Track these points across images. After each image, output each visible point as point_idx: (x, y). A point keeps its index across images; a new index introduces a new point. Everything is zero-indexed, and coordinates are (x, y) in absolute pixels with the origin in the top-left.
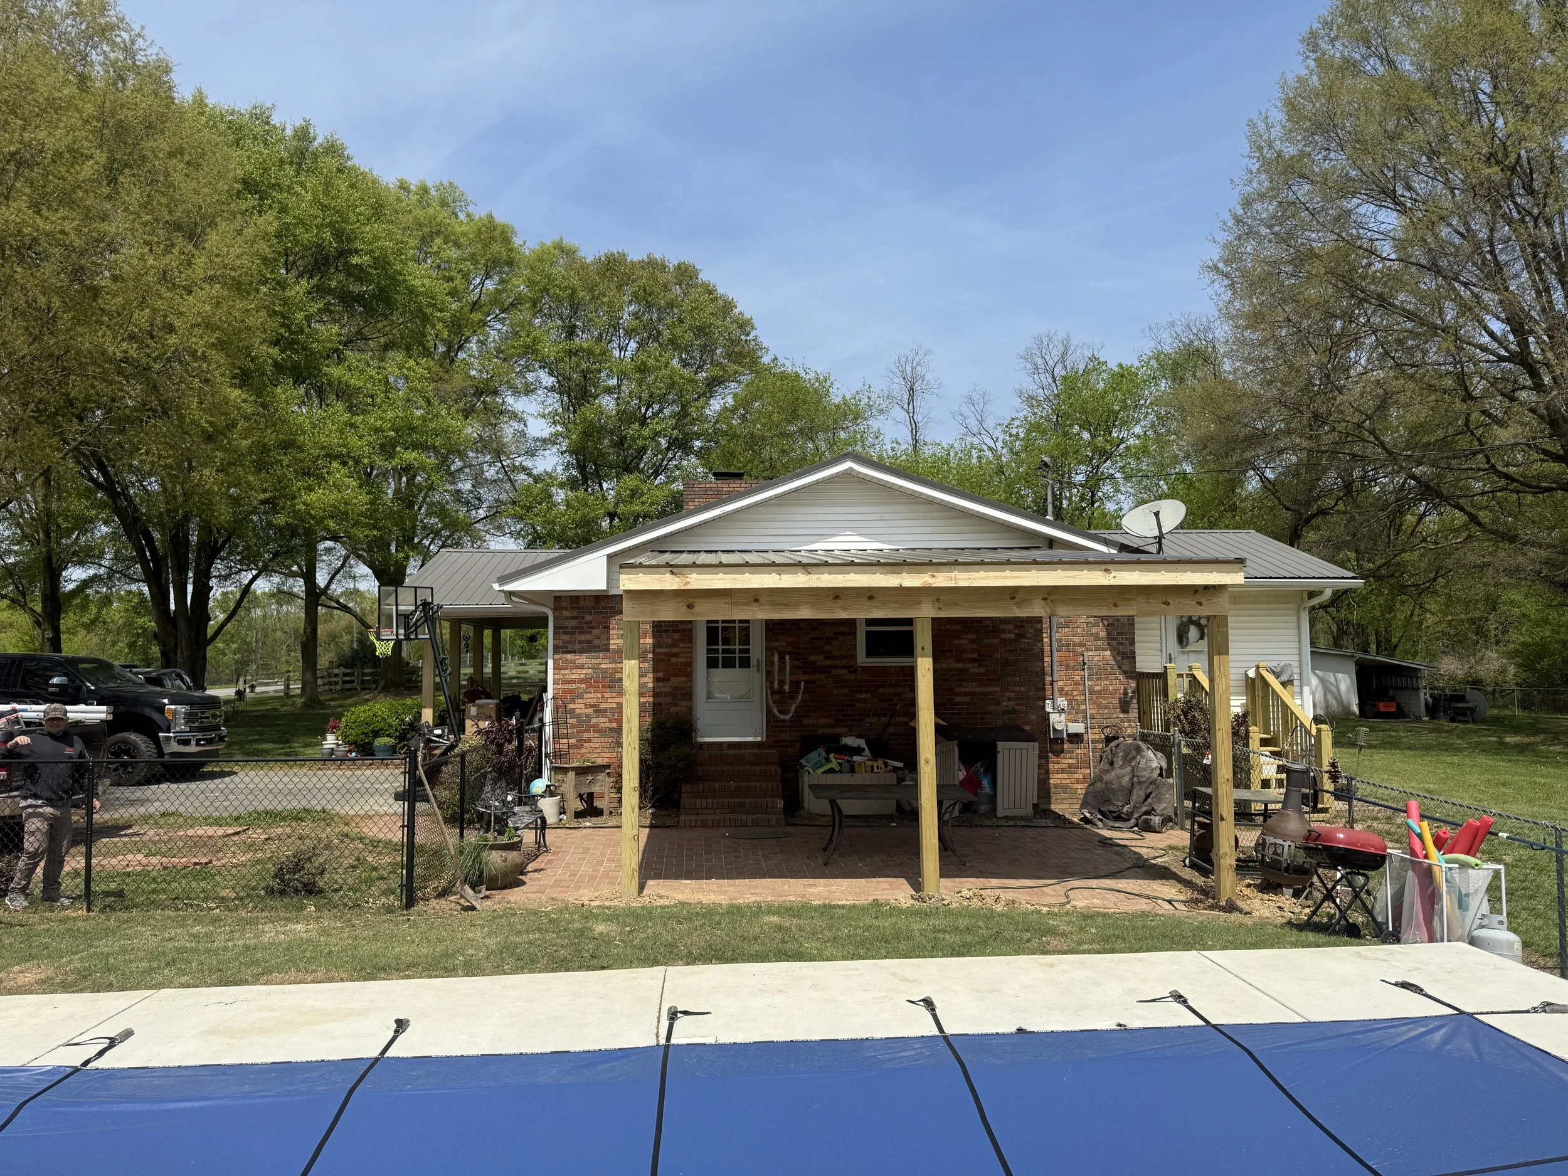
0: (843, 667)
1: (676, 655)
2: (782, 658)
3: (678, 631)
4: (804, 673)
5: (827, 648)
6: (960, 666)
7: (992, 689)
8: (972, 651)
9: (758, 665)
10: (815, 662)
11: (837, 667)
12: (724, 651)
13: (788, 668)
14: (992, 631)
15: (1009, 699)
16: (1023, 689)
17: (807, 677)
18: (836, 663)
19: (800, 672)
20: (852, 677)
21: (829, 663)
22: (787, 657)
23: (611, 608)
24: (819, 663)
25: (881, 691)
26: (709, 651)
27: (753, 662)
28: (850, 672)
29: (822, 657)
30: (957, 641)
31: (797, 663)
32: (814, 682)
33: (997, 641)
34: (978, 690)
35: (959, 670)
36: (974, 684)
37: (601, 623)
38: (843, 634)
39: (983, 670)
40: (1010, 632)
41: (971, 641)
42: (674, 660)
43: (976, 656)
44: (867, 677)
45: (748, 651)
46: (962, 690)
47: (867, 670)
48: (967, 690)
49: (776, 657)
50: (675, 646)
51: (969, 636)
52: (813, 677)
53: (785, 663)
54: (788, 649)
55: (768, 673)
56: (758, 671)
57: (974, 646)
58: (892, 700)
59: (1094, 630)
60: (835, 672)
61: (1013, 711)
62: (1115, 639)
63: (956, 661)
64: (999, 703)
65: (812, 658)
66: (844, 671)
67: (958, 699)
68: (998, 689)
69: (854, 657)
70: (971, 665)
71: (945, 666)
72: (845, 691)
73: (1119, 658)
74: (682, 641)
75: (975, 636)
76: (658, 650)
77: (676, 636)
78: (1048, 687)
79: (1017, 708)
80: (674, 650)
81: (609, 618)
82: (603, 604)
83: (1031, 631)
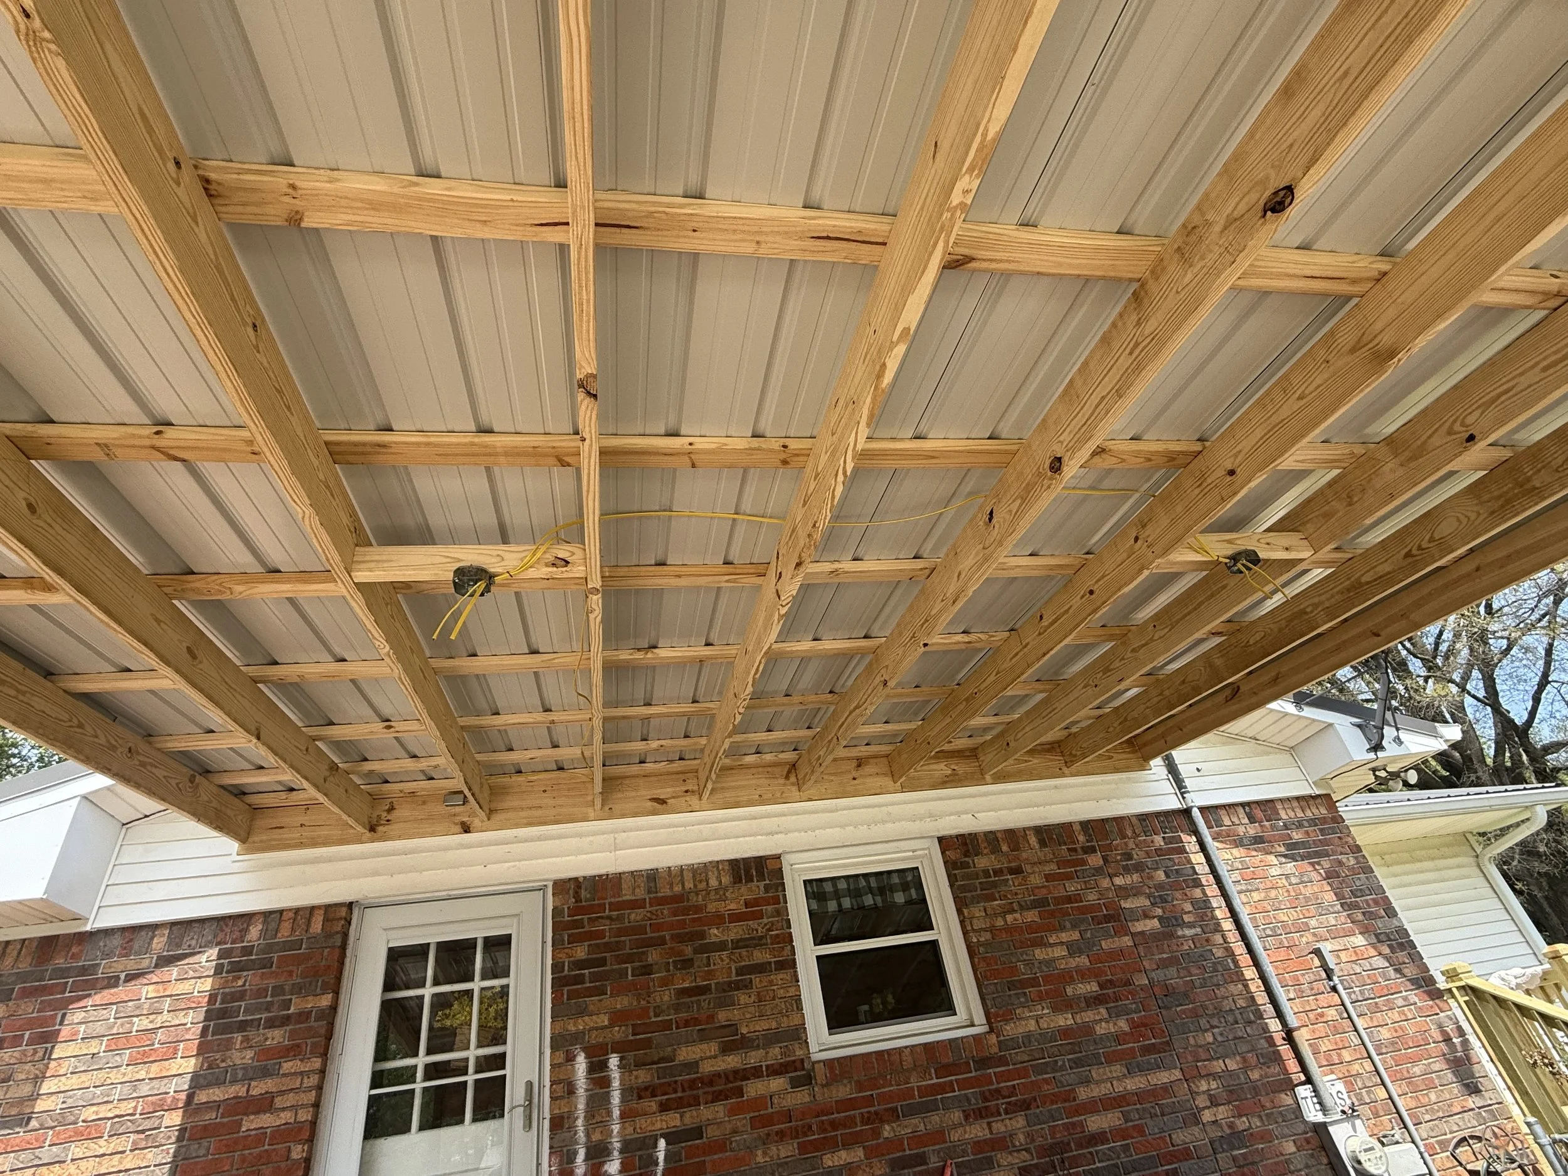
0: (776, 1071)
1: (265, 1104)
2: (597, 1067)
3: (286, 1020)
4: (664, 1108)
5: (722, 1016)
6: (1065, 1020)
7: (1163, 1077)
8: (1083, 975)
9: (529, 1107)
10: (693, 1066)
11: (756, 1073)
12: (433, 1071)
13: (616, 1098)
14: (1108, 919)
15: (1214, 1102)
16: (1232, 1065)
17: (673, 1120)
18: (754, 1058)
19: (652, 1105)
20: (802, 1097)
21: (732, 1061)
22: (614, 1061)
23: (84, 971)
24: (707, 1068)
25: (887, 1131)
26: (377, 1080)
27: (514, 1094)
28: (796, 1083)
29: (713, 1048)
30: (1039, 954)
31: (643, 1076)
32: (697, 1132)
33: (1127, 941)
34: (1133, 1084)
35: (1065, 1032)
36: (1118, 1069)
37: (30, 1024)
38: (761, 968)
39: (1123, 1025)
40: (1146, 916)
41: (1073, 949)
42: (251, 1123)
43: (1093, 987)
44: (843, 1091)
45: (499, 1061)
46: (1097, 1091)
47: (840, 1068)
48: (1104, 1090)
49: (581, 1064)
50: (265, 1073)
51: (1064, 936)
52: (690, 1118)
53: (605, 1083)
54: (618, 1033)
55: (560, 1123)
56: (528, 1125)
57: (1083, 961)
58: (922, 1159)
59: (1308, 891)
60: (754, 1089)
61: (1235, 1138)
62: (1356, 906)
63: (1056, 1009)
64: (1195, 1118)
65: (686, 1054)
66: (777, 1083)
67: (1096, 1123)
68: (1177, 1074)
69: (798, 1034)
70: (1088, 1016)
71: (1032, 1025)
72: (786, 1150)
73: (1386, 950)
74: (291, 1051)
75: (1076, 935)
76: (202, 1097)
77: (276, 1037)
78: (1285, 1050)
79: (1242, 1124)
80: (259, 1088)
81: (65, 1004)
82: (60, 962)
83: (1188, 907)
